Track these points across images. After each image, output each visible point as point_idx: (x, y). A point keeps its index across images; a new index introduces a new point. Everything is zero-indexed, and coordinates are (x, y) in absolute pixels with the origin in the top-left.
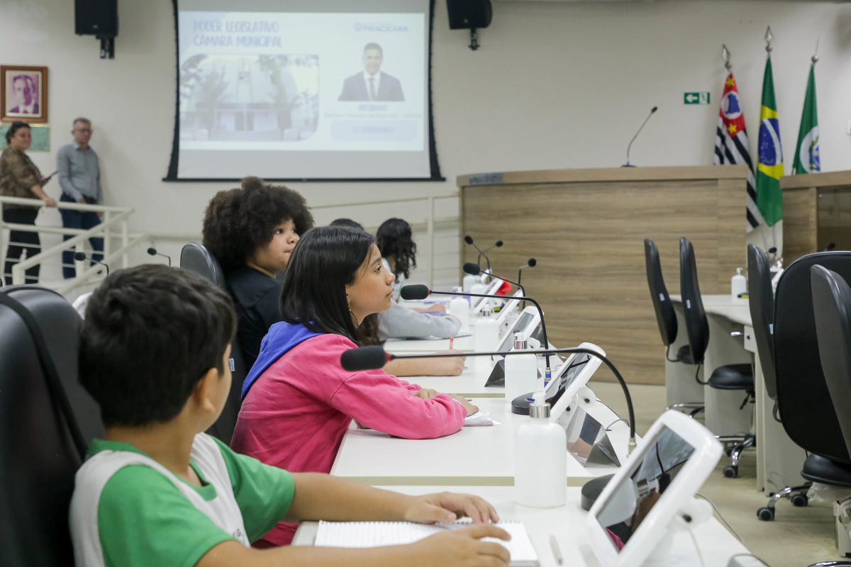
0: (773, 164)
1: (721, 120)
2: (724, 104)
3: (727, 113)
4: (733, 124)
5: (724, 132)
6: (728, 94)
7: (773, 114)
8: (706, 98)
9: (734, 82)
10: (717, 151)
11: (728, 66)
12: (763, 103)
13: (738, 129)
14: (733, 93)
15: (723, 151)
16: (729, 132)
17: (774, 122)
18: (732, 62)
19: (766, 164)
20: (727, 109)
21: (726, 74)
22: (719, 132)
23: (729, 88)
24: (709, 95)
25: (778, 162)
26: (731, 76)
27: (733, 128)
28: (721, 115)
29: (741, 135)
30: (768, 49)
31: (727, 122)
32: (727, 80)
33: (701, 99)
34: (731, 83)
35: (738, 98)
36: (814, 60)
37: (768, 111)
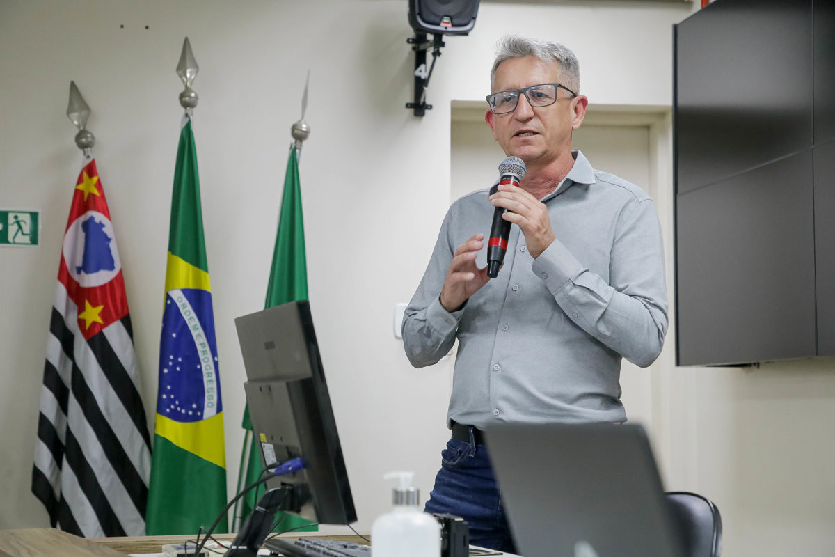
0: (197, 417)
1: (62, 290)
2: (71, 244)
3: (79, 270)
4: (94, 305)
5: (72, 323)
6: (82, 219)
7: (197, 279)
8: (27, 228)
9: (99, 185)
10: (51, 377)
11: (83, 141)
12: (172, 249)
13: (107, 319)
14: (98, 217)
15: (67, 379)
16: (81, 323)
17: (200, 300)
18: (98, 131)
19: (176, 416)
20: (79, 262)
21: (79, 162)
22: (58, 325)
23: (83, 204)
24: (34, 216)
25: (209, 411)
26: (90, 170)
27: (93, 314)
28: (64, 275)
29: (115, 334)
30: (187, 102)
31: (78, 295)
32: (80, 180)
33: (12, 229)
34: (89, 187)
35: (108, 230)
36: (299, 136)
37: (184, 269)
